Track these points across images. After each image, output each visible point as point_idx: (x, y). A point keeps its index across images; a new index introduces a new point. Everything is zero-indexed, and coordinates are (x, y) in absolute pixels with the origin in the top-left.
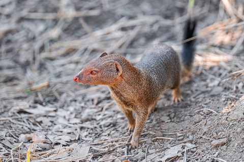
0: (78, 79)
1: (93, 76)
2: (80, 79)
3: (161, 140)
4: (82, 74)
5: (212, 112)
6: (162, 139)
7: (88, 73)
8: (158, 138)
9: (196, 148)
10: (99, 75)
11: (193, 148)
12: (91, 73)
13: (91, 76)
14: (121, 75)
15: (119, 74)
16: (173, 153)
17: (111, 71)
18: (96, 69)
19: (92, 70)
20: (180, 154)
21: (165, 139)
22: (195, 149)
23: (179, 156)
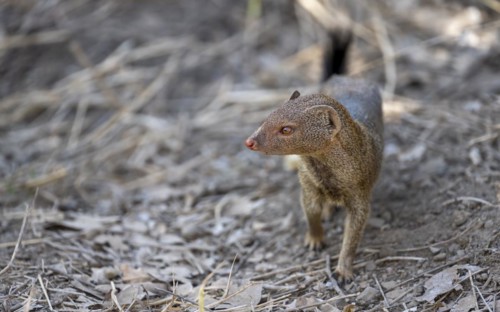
0: (256, 143)
1: (285, 137)
2: (259, 144)
3: (396, 264)
4: (263, 133)
5: (480, 204)
6: (397, 261)
7: (275, 132)
8: (390, 258)
9: (486, 271)
10: (297, 134)
11: (480, 273)
12: (282, 130)
13: (281, 137)
14: (338, 134)
15: (335, 132)
16: (442, 285)
17: (319, 125)
18: (291, 124)
19: (283, 125)
20: (458, 287)
21: (403, 261)
22: (484, 275)
23: (457, 289)
